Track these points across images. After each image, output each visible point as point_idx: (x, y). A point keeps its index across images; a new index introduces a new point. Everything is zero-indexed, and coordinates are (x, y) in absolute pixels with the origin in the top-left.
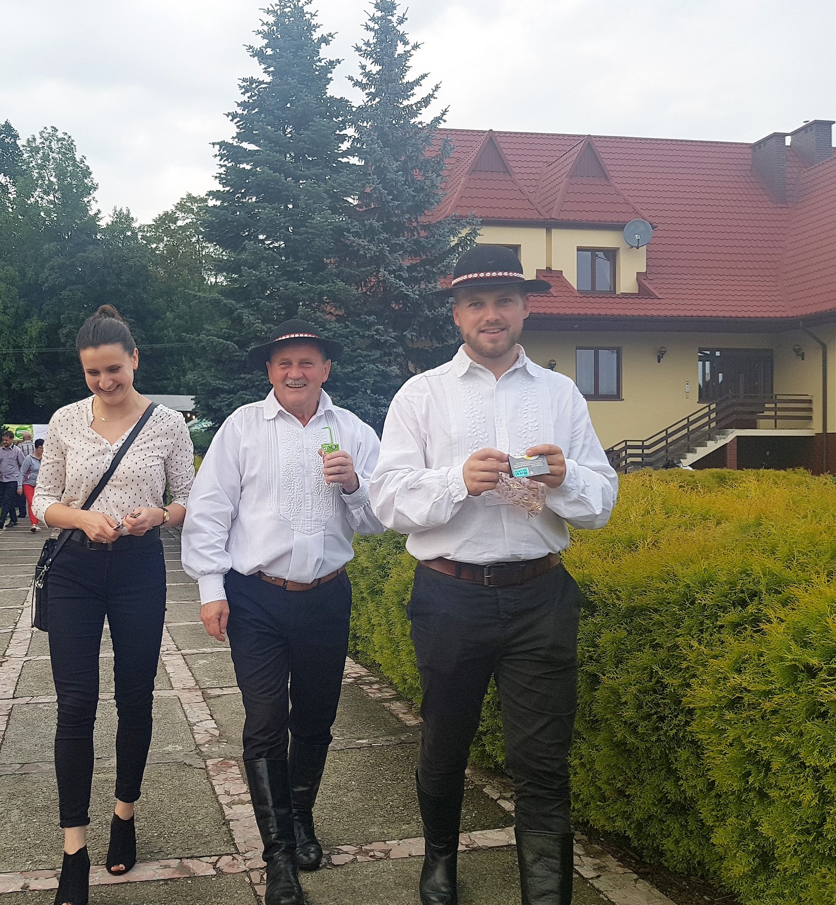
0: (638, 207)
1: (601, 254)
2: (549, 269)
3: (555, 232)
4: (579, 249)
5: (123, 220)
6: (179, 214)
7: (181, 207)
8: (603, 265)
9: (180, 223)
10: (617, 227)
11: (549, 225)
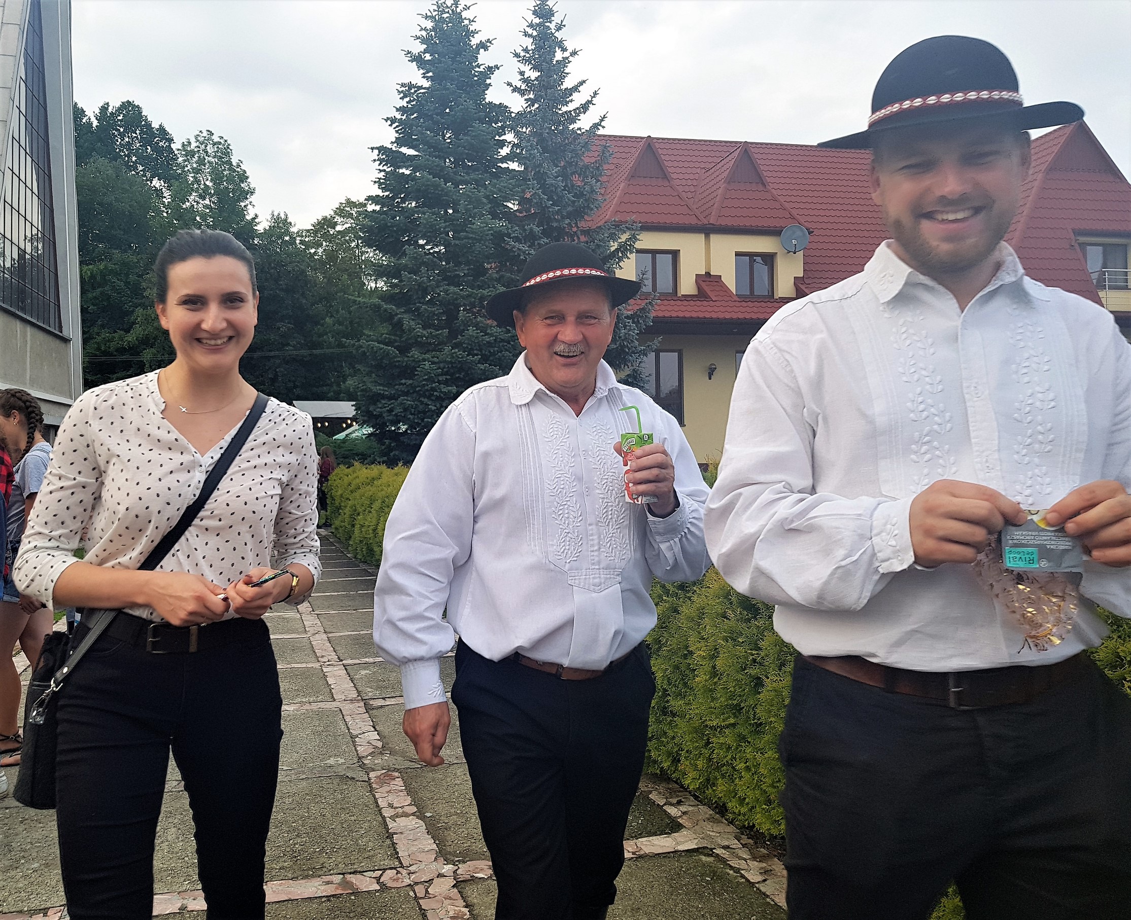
0: (794, 212)
1: (759, 259)
2: (708, 274)
3: (714, 238)
4: (738, 254)
5: (281, 224)
6: (338, 219)
7: (340, 212)
8: (761, 269)
9: (339, 228)
10: (774, 232)
11: (708, 230)
